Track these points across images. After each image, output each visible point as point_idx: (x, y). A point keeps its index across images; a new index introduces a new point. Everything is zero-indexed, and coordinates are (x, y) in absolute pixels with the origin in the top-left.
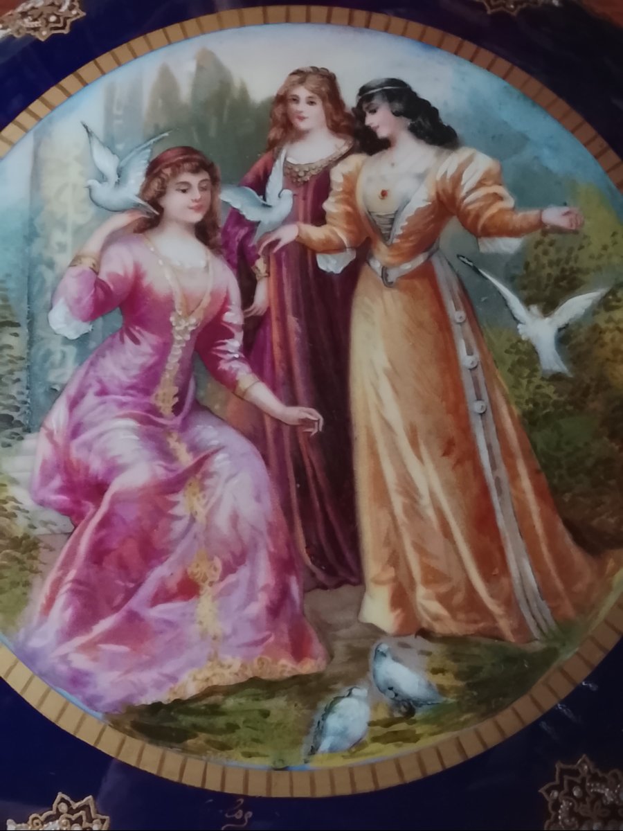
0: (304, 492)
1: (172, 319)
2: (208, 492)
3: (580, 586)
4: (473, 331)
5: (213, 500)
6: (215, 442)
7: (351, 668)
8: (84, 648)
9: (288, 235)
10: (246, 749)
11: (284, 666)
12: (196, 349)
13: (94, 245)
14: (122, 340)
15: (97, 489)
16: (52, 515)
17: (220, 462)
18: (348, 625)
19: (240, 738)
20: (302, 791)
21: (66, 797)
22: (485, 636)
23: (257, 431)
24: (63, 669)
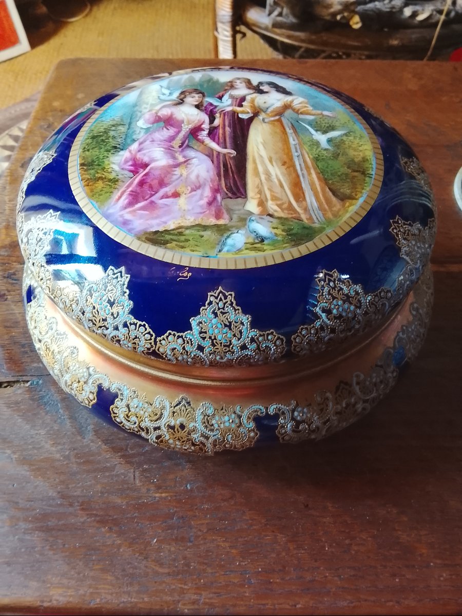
0: (226, 171)
1: (183, 125)
2: (188, 169)
3: (334, 209)
4: (295, 135)
5: (190, 171)
6: (193, 156)
7: (239, 224)
8: (130, 212)
9: (229, 109)
10: (192, 248)
11: (211, 221)
12: (190, 133)
13: (158, 108)
14: (163, 129)
15: (145, 166)
16: (126, 172)
17: (194, 161)
18: (239, 210)
19: (190, 244)
20: (214, 266)
21: (113, 268)
22: (296, 219)
23: (210, 154)
24: (120, 219)
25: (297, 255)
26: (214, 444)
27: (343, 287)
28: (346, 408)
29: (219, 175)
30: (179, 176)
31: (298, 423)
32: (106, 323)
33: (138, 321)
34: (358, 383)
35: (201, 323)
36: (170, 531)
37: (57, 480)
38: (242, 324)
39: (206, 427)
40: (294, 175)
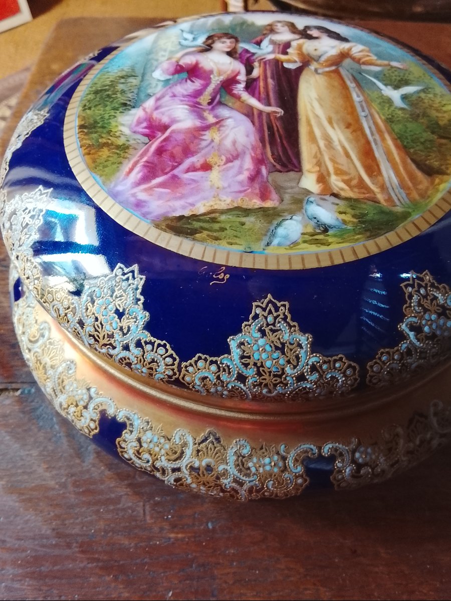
0: (272, 135)
1: (212, 76)
2: (221, 132)
3: (420, 187)
4: (360, 90)
5: (224, 135)
6: (228, 115)
7: (293, 207)
8: (145, 190)
9: (271, 57)
10: (230, 241)
11: (255, 203)
12: (222, 86)
13: (179, 55)
14: (186, 81)
15: (165, 128)
16: (140, 137)
17: (229, 122)
18: (292, 188)
19: (226, 234)
20: (260, 265)
21: (122, 266)
22: (369, 200)
23: (249, 113)
24: (132, 199)
25: (374, 251)
26: (250, 491)
27: (437, 295)
28: (420, 446)
29: (262, 140)
30: (208, 142)
31: (359, 466)
32: (112, 341)
33: (155, 339)
34: (435, 414)
35: (242, 344)
36: (188, 582)
37: (52, 514)
38: (300, 346)
39: (240, 471)
40: (363, 141)
